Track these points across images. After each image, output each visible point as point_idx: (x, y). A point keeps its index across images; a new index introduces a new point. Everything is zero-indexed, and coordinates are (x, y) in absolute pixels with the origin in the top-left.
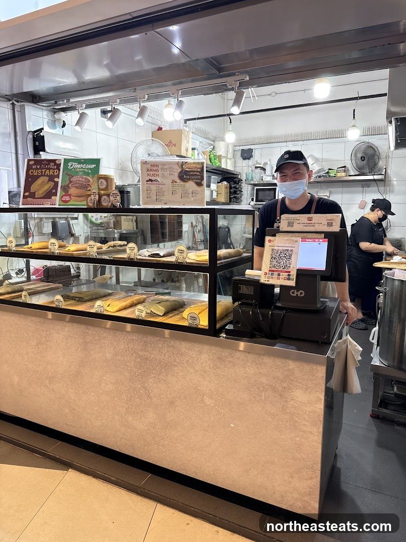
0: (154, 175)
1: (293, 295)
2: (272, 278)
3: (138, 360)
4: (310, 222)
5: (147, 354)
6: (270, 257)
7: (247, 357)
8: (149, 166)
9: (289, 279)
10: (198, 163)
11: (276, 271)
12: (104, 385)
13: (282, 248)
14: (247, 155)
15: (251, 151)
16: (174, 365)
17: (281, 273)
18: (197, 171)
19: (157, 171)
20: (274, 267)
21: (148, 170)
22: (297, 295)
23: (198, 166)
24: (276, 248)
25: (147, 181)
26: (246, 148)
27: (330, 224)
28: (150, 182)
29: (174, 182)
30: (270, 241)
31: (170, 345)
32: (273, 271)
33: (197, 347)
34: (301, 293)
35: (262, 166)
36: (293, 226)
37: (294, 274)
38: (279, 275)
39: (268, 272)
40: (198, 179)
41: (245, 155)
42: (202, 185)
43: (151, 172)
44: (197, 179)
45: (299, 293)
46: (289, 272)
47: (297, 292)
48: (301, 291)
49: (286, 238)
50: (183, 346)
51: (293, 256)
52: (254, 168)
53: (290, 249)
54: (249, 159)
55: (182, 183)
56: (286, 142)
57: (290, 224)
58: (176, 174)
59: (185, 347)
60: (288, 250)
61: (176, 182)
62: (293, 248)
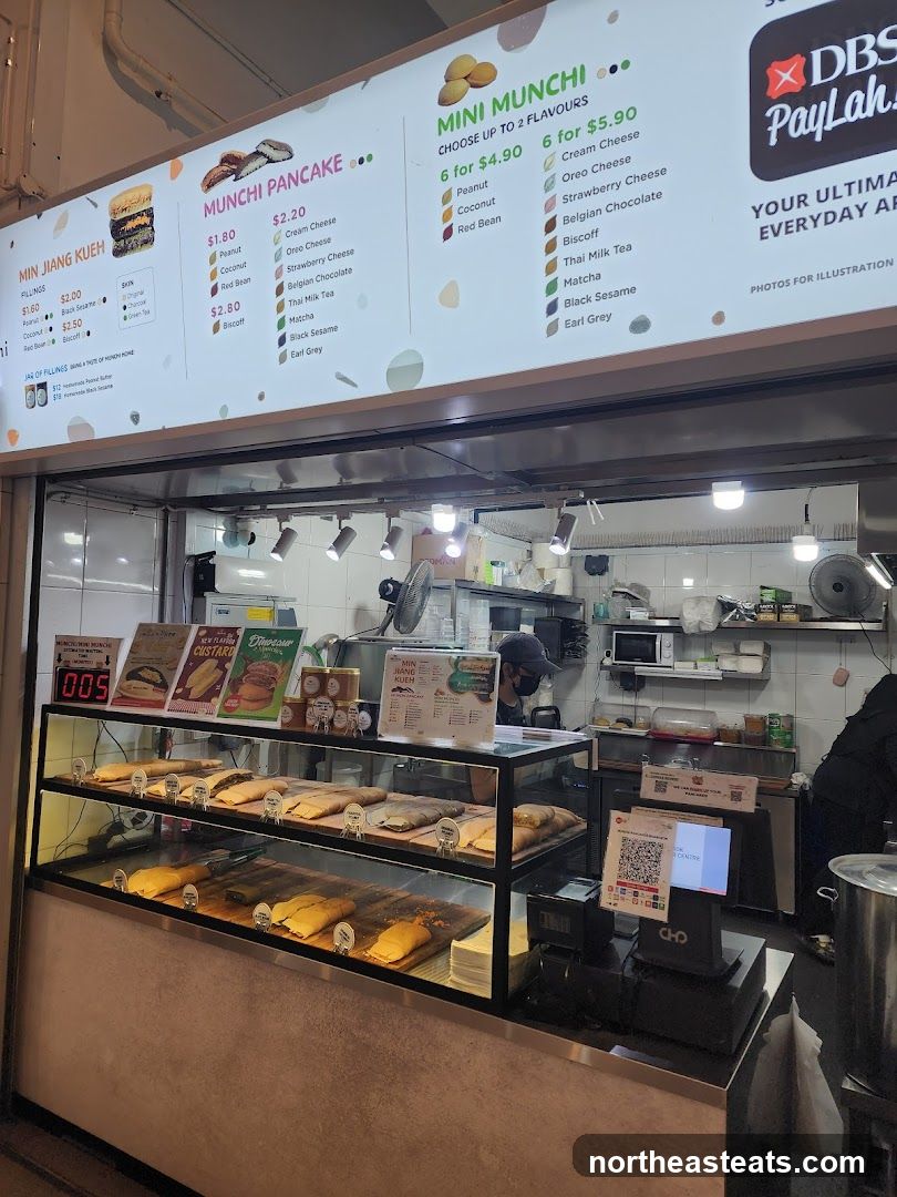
0: (406, 680)
1: (665, 938)
2: (623, 899)
3: (350, 1047)
4: (699, 787)
5: (368, 1036)
6: (619, 853)
7: (567, 1069)
8: (400, 663)
9: (655, 906)
10: (487, 660)
11: (631, 886)
12: (281, 1092)
13: (643, 838)
14: (597, 566)
15: (604, 559)
16: (422, 1069)
17: (640, 892)
18: (483, 675)
19: (412, 672)
20: (627, 877)
21: (398, 671)
22: (673, 939)
23: (486, 665)
24: (630, 836)
25: (394, 690)
26: (595, 553)
27: (736, 796)
28: (398, 693)
29: (439, 692)
30: (619, 820)
31: (416, 1022)
32: (624, 884)
33: (468, 1036)
34: (680, 936)
35: (626, 590)
36: (665, 790)
37: (665, 894)
38: (636, 894)
39: (615, 886)
40: (484, 690)
41: (594, 567)
42: (491, 700)
43: (402, 675)
44: (481, 690)
45: (676, 936)
46: (656, 891)
47: (673, 932)
48: (680, 932)
49: (651, 819)
50: (442, 1029)
51: (663, 857)
52: (610, 593)
53: (657, 841)
54: (601, 574)
55: (453, 696)
56: (676, 546)
57: (661, 787)
58: (444, 680)
59: (446, 1032)
60: (653, 844)
61: (442, 693)
62: (662, 841)
